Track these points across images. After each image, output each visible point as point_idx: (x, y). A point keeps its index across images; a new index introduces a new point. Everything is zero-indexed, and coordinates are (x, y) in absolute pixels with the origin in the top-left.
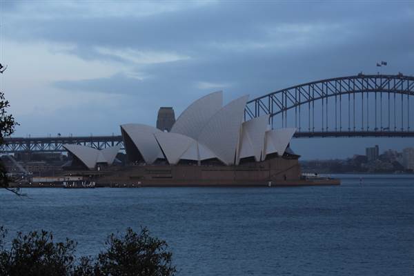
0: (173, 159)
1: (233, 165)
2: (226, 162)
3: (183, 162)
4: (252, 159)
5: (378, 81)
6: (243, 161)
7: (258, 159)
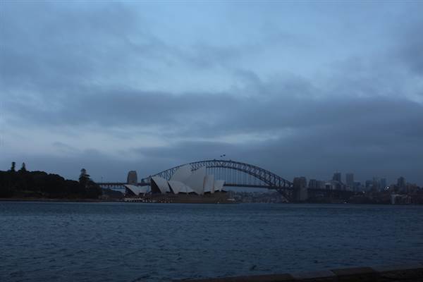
0: (176, 192)
1: (201, 195)
2: (199, 193)
3: (180, 193)
4: (209, 193)
5: (221, 163)
6: (206, 193)
7: (212, 192)
